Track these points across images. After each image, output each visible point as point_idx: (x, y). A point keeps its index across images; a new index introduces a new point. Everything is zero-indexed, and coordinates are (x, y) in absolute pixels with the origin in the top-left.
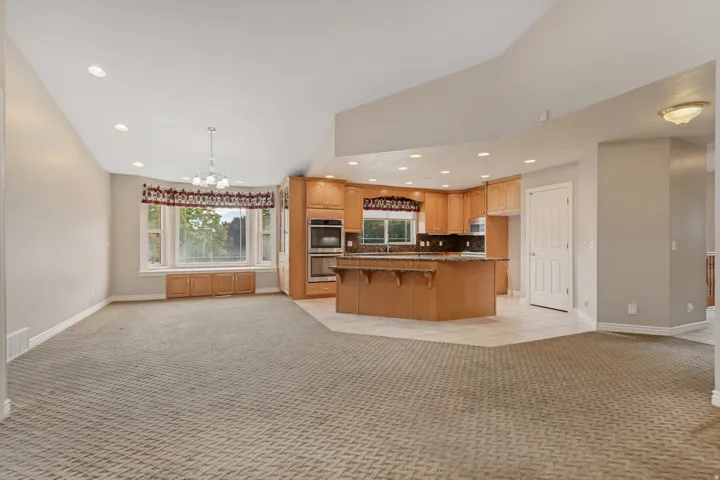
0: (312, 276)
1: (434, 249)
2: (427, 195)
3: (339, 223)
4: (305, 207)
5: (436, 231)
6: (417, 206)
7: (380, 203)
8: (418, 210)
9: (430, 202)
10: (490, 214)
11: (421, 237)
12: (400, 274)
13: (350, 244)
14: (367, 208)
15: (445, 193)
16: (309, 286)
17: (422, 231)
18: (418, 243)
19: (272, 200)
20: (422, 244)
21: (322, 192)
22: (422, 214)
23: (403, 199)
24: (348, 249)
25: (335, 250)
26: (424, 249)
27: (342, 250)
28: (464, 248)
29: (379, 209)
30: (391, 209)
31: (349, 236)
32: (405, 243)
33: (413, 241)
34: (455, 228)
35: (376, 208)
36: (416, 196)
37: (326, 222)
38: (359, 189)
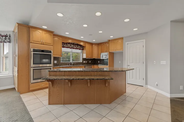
0: (34, 79)
1: (88, 63)
2: (86, 44)
3: (50, 52)
4: (29, 42)
5: (90, 57)
6: (82, 48)
7: (69, 45)
8: (83, 50)
9: (87, 46)
11: (84, 59)
13: (56, 62)
14: (63, 47)
15: (92, 44)
16: (31, 86)
17: (85, 56)
18: (83, 62)
20: (84, 62)
21: (38, 35)
22: (84, 51)
24: (55, 65)
25: (48, 65)
26: (85, 64)
27: (52, 65)
29: (69, 47)
30: (73, 48)
31: (55, 58)
32: (78, 62)
33: (81, 61)
34: (95, 57)
35: (67, 47)
36: (82, 44)
37: (43, 51)
38: (61, 38)
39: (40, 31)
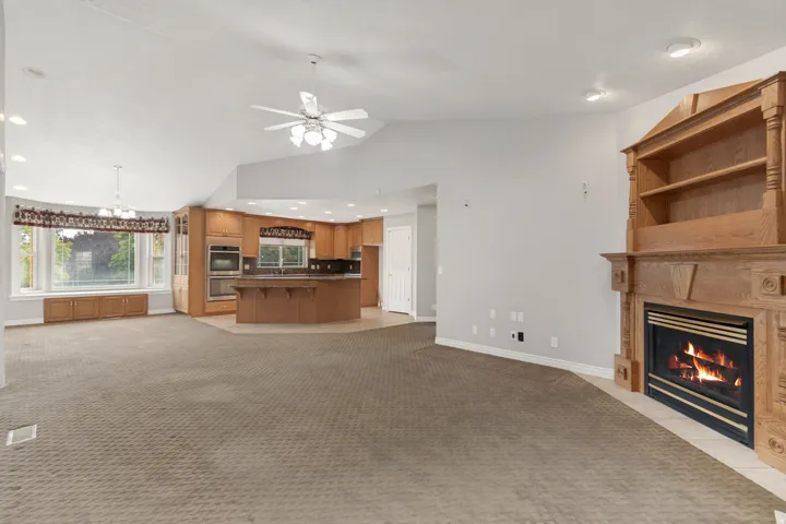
0: (211, 295)
1: (323, 271)
2: (317, 226)
3: (237, 249)
4: (204, 234)
5: (325, 256)
6: (308, 236)
7: (276, 232)
8: (309, 239)
9: (319, 232)
10: (365, 244)
11: (311, 261)
12: (289, 290)
13: (247, 267)
14: (263, 236)
15: (333, 226)
16: (208, 305)
17: (313, 256)
18: (309, 266)
19: (167, 226)
20: (313, 267)
21: (221, 222)
22: (313, 243)
23: (295, 229)
24: (245, 272)
25: (231, 273)
26: (315, 271)
27: (239, 272)
28: (348, 271)
29: (275, 236)
30: (286, 237)
31: (246, 260)
32: (299, 266)
33: (305, 265)
34: (341, 253)
35: (271, 236)
36: (308, 227)
37: (225, 248)
38: (257, 220)
39: (221, 214)
